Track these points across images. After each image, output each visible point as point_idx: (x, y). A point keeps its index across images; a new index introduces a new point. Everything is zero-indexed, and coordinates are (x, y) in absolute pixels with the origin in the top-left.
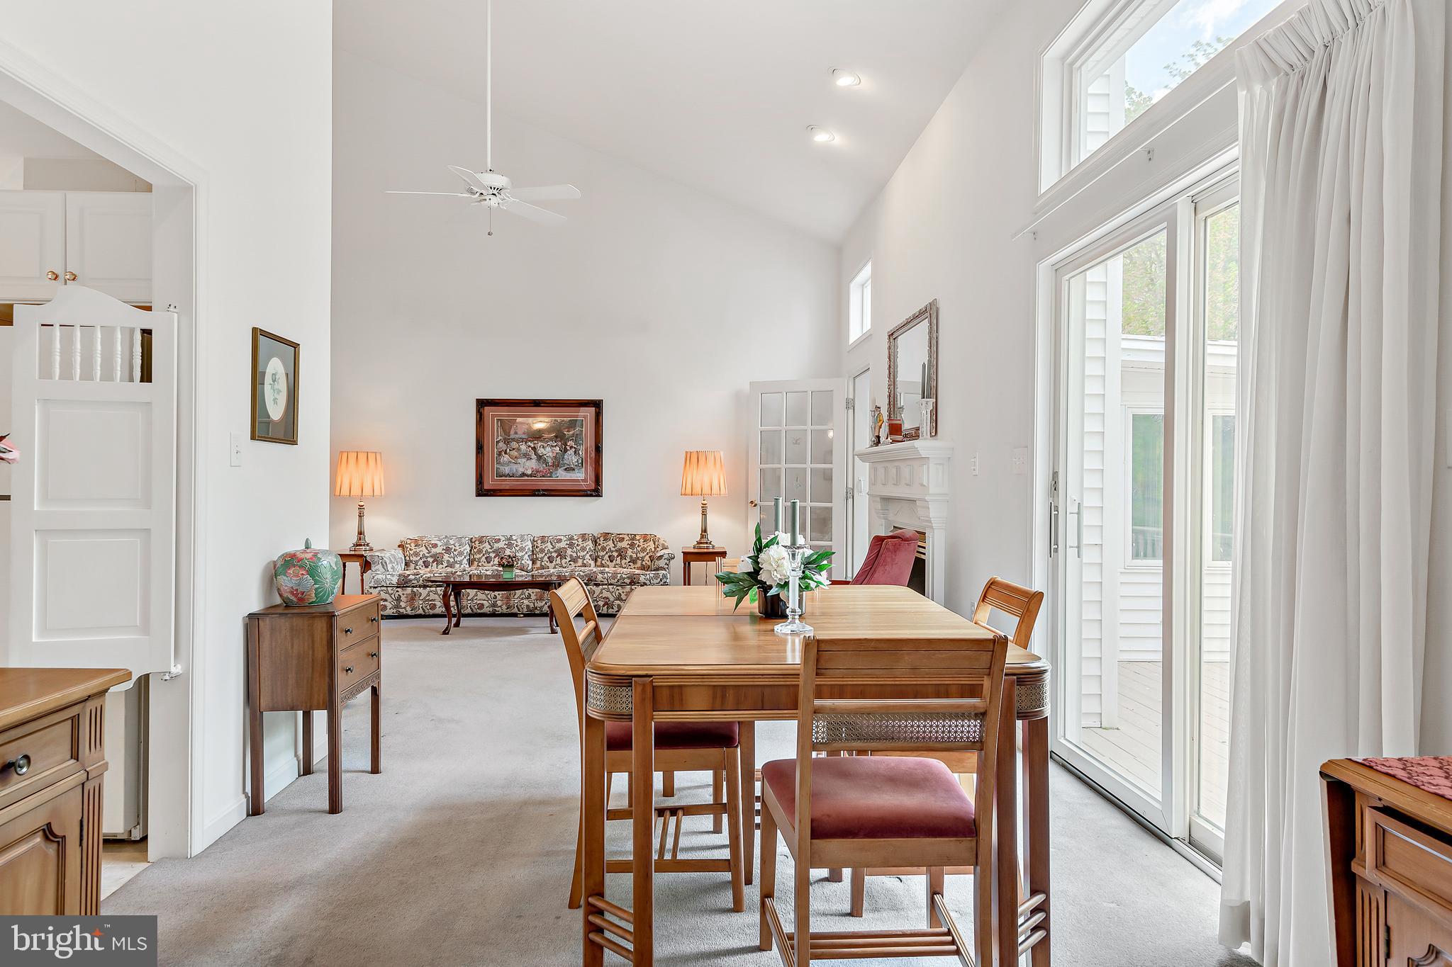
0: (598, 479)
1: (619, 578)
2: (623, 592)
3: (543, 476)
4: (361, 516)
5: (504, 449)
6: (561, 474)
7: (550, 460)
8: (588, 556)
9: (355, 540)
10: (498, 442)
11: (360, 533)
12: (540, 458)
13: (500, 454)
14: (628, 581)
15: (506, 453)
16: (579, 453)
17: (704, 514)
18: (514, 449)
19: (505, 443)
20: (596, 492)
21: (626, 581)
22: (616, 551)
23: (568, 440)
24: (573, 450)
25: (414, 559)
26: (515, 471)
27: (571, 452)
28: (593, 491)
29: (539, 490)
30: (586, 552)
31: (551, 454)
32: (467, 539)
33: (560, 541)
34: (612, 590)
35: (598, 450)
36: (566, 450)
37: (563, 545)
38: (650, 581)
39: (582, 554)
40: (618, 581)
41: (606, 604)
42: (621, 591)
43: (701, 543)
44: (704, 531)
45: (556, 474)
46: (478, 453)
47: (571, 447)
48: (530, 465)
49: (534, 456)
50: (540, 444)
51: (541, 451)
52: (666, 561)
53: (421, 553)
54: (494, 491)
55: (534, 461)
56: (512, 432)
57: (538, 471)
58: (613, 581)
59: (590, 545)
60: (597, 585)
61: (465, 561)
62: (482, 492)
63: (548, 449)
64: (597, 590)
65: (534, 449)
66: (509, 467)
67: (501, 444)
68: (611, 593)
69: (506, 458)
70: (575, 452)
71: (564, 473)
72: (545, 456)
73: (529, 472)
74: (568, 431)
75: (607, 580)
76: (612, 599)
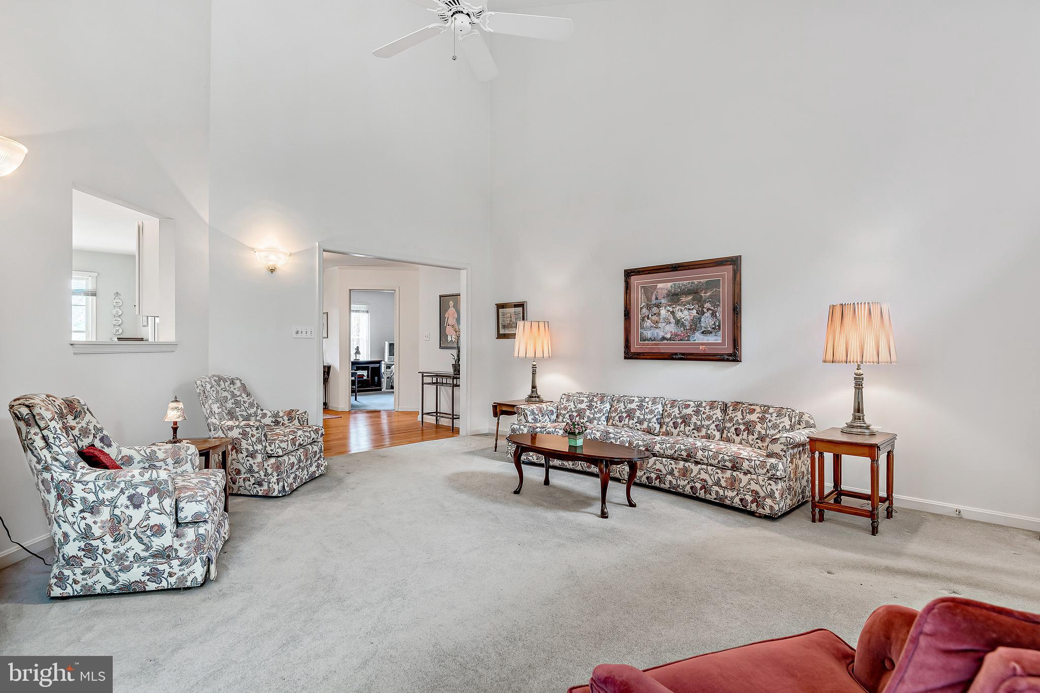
0: (736, 342)
1: (720, 459)
2: (723, 477)
3: (681, 340)
4: (534, 373)
5: (647, 314)
6: (698, 338)
7: (687, 323)
8: (713, 426)
9: (529, 392)
10: (642, 308)
11: (534, 387)
12: (678, 322)
13: (643, 320)
14: (729, 464)
15: (648, 318)
16: (716, 315)
17: (859, 387)
18: (655, 314)
19: (647, 309)
20: (734, 357)
21: (728, 464)
22: (744, 424)
23: (705, 302)
24: (710, 312)
25: (563, 412)
26: (656, 335)
27: (708, 314)
28: (730, 355)
29: (676, 354)
30: (711, 422)
31: (688, 317)
32: (609, 397)
33: (687, 406)
34: (710, 472)
35: (736, 311)
36: (703, 313)
37: (689, 411)
38: (755, 469)
39: (707, 423)
40: (719, 462)
41: (703, 487)
42: (720, 475)
43: (853, 427)
44: (858, 409)
45: (693, 337)
46: (625, 319)
47: (708, 309)
48: (668, 330)
49: (672, 320)
50: (678, 307)
51: (679, 315)
52: (782, 447)
53: (569, 408)
54: (639, 354)
55: (673, 325)
56: (654, 298)
57: (676, 335)
58: (712, 462)
59: (718, 413)
60: (697, 463)
61: (603, 418)
62: (630, 355)
63: (686, 312)
64: (696, 469)
65: (673, 313)
66: (651, 331)
67: (644, 310)
68: (710, 475)
69: (648, 323)
70: (712, 314)
71: (701, 336)
72: (683, 320)
73: (668, 336)
74: (705, 293)
75: (707, 459)
76: (710, 483)
